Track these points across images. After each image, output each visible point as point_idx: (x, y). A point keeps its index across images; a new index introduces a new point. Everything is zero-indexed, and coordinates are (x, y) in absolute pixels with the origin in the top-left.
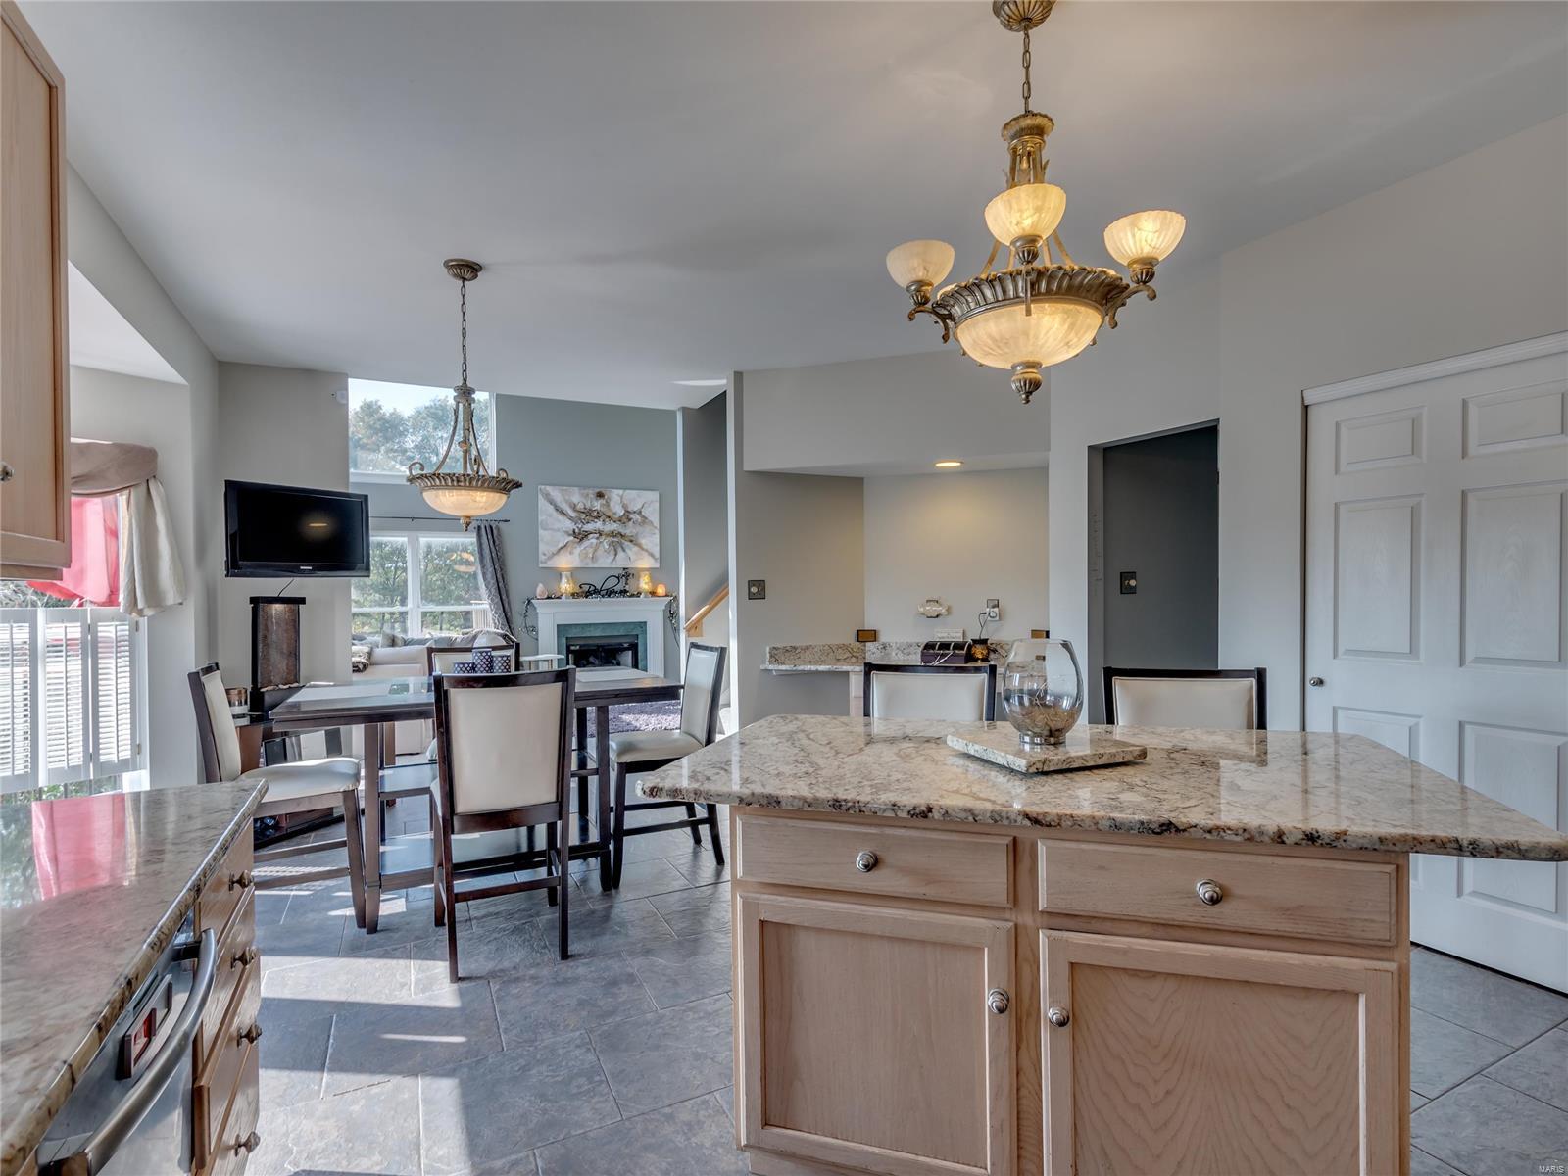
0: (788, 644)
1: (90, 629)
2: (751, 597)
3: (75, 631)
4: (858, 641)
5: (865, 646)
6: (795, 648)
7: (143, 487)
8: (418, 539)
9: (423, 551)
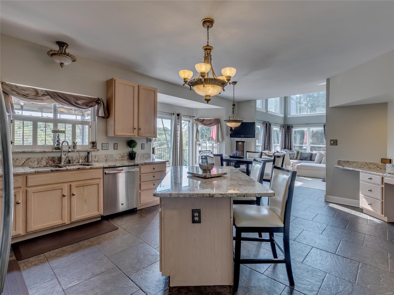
0: (345, 160)
1: (213, 145)
2: (331, 144)
3: (211, 145)
4: (382, 163)
5: (386, 165)
6: (349, 162)
7: (218, 125)
8: (310, 129)
9: (311, 131)
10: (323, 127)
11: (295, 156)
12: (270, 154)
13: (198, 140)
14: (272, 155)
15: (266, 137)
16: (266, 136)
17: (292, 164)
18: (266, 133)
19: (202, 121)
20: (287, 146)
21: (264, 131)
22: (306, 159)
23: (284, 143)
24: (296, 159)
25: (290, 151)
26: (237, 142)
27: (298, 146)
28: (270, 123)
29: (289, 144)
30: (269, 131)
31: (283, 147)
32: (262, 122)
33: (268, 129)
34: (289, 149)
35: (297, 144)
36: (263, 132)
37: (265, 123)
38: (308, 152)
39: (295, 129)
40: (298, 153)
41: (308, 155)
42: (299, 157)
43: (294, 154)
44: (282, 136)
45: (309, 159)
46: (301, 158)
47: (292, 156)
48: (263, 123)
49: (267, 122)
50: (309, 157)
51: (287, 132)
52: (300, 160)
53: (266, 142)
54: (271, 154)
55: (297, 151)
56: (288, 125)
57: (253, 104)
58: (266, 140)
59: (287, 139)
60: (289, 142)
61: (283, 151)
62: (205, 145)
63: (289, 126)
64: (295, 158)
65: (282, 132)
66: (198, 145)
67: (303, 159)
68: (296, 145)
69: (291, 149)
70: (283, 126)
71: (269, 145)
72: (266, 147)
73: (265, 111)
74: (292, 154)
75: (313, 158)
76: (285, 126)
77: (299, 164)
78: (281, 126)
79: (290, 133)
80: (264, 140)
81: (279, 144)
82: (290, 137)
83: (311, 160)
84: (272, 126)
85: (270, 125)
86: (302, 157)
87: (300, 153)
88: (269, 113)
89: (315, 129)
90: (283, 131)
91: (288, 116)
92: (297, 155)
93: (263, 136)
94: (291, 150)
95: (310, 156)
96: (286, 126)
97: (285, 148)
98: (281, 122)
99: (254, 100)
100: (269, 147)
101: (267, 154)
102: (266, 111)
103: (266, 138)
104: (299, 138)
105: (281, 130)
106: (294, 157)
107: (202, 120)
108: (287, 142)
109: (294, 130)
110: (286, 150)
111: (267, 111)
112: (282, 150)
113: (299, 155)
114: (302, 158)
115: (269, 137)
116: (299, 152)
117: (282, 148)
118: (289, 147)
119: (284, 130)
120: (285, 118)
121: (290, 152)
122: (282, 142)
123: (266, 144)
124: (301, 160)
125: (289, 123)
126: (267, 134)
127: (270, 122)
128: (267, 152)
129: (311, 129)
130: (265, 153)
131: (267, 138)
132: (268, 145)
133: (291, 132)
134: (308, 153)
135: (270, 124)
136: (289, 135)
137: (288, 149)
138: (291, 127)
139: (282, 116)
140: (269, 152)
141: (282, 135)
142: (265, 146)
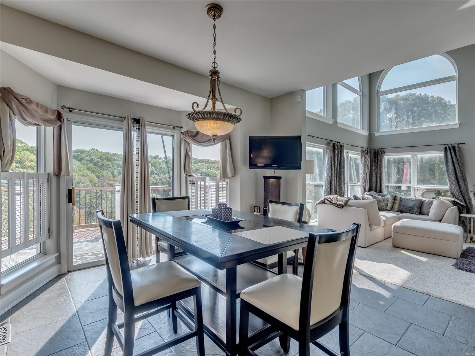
1: (217, 183)
7: (224, 142)
8: (416, 155)
9: (418, 160)
10: (443, 152)
11: (390, 205)
12: (338, 203)
13: (188, 173)
14: (343, 203)
15: (334, 170)
16: (333, 167)
17: (384, 221)
18: (333, 163)
19: (195, 136)
20: (374, 186)
21: (328, 158)
22: (410, 210)
23: (368, 180)
24: (392, 209)
25: (380, 195)
26: (266, 178)
27: (394, 186)
28: (342, 144)
29: (378, 183)
30: (339, 159)
31: (367, 188)
32: (326, 141)
33: (338, 156)
34: (378, 191)
35: (391, 183)
36: (328, 161)
37: (332, 144)
38: (414, 198)
39: (389, 157)
40: (395, 198)
41: (414, 203)
42: (396, 207)
43: (388, 201)
44: (364, 169)
45: (417, 211)
46: (400, 208)
47: (383, 204)
48: (328, 144)
49: (335, 143)
50: (417, 208)
51: (374, 161)
52: (398, 211)
53: (333, 178)
54: (341, 203)
55: (392, 196)
56: (376, 150)
57: (298, 98)
58: (334, 175)
59: (374, 174)
60: (378, 179)
61: (367, 194)
62: (203, 183)
63: (378, 151)
64: (388, 208)
65: (365, 161)
66: (191, 184)
67: (405, 210)
68: (389, 185)
69: (381, 191)
70: (366, 151)
71: (340, 184)
72: (333, 187)
73: (331, 123)
74: (384, 201)
75: (424, 209)
76: (370, 151)
77: (398, 224)
78: (362, 152)
79: (379, 163)
80: (330, 175)
81: (359, 182)
82: (379, 171)
83: (421, 213)
84: (345, 151)
85: (342, 148)
86: (403, 206)
87: (398, 199)
88: (339, 125)
89: (427, 156)
90: (366, 159)
91: (376, 134)
92: (394, 203)
93: (328, 167)
94: (382, 193)
95: (418, 205)
96: (373, 152)
97: (370, 190)
98: (364, 144)
99: (300, 90)
100: (340, 188)
101: (333, 202)
102: (333, 121)
103: (333, 172)
104: (394, 172)
105: (363, 157)
106: (387, 205)
107: (195, 134)
108: (374, 179)
109: (386, 158)
110: (373, 193)
111: (336, 122)
112: (364, 193)
113: (397, 203)
114: (403, 209)
115: (340, 169)
116: (397, 197)
117: (365, 189)
118: (378, 188)
119: (368, 157)
120: (371, 137)
121: (380, 197)
122: (365, 178)
123: (333, 183)
124: (402, 212)
125: (378, 145)
126: (335, 163)
127: (342, 142)
128: (334, 197)
129: (419, 156)
130: (329, 200)
131: (336, 172)
132: (338, 184)
133: (381, 161)
134: (414, 200)
135: (341, 146)
136: (377, 166)
137: (376, 191)
138: (382, 153)
139: (366, 133)
140: (338, 198)
141: (365, 166)
142: (331, 186)
